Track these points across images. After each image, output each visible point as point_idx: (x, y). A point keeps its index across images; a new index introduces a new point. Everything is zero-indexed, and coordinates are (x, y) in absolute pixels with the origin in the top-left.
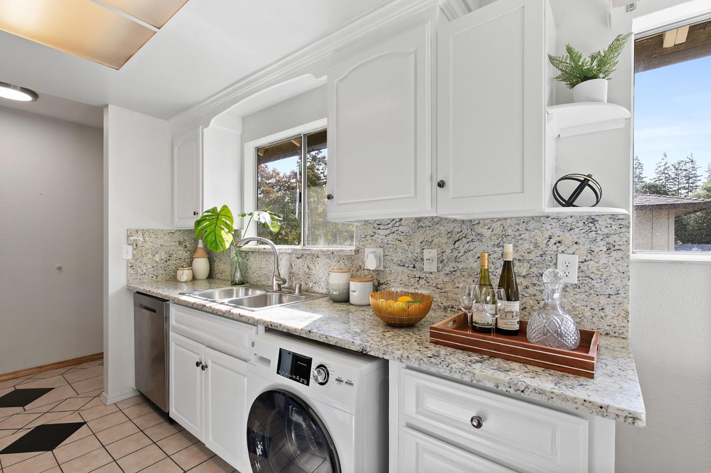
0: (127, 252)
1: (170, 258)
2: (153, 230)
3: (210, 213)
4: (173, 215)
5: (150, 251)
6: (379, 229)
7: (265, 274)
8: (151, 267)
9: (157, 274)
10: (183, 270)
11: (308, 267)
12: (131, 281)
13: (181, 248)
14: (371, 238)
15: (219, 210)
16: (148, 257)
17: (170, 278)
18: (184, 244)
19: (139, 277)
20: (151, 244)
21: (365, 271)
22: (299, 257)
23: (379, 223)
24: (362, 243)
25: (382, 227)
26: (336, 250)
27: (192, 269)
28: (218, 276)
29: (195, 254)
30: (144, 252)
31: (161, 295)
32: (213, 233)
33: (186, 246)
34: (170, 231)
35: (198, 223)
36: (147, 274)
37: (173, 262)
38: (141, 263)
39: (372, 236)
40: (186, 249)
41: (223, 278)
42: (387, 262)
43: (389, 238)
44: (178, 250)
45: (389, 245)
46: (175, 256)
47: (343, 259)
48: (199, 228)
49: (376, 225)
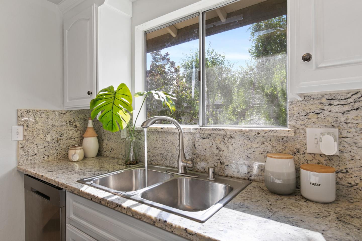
0: (17, 133)
1: (61, 138)
2: (45, 111)
3: (107, 92)
4: (63, 96)
5: (41, 132)
6: (330, 105)
7: (161, 154)
8: (42, 147)
9: (48, 154)
10: (75, 149)
11: (217, 148)
12: (21, 162)
13: (71, 128)
14: (316, 116)
15: (115, 89)
16: (39, 138)
17: (62, 157)
18: (74, 124)
19: (30, 158)
20: (43, 125)
21: (305, 155)
22: (205, 136)
23: (330, 98)
24: (300, 122)
25: (336, 102)
26: (263, 130)
27: (83, 149)
28: (107, 153)
29: (85, 134)
30: (35, 133)
31: (56, 182)
32: (110, 112)
33: (76, 126)
34: (61, 112)
35: (94, 102)
36: (39, 154)
37: (65, 141)
38: (32, 144)
39: (318, 114)
40: (76, 129)
41: (112, 156)
42: (346, 145)
43: (349, 115)
44: (69, 130)
45: (350, 125)
46: (66, 135)
47: (270, 140)
48: (95, 108)
49: (324, 101)
